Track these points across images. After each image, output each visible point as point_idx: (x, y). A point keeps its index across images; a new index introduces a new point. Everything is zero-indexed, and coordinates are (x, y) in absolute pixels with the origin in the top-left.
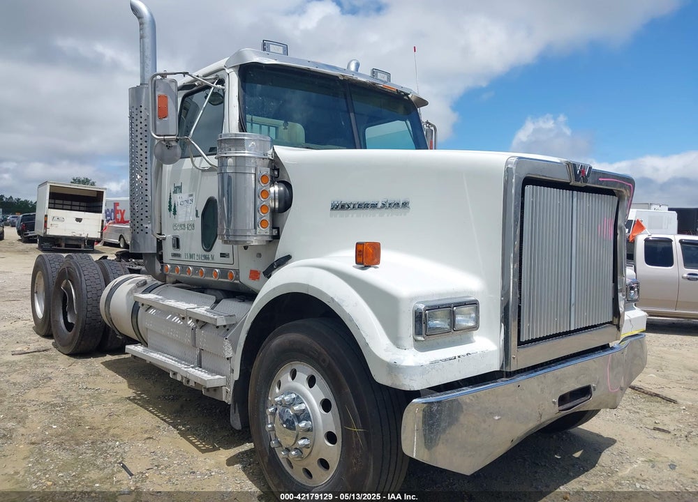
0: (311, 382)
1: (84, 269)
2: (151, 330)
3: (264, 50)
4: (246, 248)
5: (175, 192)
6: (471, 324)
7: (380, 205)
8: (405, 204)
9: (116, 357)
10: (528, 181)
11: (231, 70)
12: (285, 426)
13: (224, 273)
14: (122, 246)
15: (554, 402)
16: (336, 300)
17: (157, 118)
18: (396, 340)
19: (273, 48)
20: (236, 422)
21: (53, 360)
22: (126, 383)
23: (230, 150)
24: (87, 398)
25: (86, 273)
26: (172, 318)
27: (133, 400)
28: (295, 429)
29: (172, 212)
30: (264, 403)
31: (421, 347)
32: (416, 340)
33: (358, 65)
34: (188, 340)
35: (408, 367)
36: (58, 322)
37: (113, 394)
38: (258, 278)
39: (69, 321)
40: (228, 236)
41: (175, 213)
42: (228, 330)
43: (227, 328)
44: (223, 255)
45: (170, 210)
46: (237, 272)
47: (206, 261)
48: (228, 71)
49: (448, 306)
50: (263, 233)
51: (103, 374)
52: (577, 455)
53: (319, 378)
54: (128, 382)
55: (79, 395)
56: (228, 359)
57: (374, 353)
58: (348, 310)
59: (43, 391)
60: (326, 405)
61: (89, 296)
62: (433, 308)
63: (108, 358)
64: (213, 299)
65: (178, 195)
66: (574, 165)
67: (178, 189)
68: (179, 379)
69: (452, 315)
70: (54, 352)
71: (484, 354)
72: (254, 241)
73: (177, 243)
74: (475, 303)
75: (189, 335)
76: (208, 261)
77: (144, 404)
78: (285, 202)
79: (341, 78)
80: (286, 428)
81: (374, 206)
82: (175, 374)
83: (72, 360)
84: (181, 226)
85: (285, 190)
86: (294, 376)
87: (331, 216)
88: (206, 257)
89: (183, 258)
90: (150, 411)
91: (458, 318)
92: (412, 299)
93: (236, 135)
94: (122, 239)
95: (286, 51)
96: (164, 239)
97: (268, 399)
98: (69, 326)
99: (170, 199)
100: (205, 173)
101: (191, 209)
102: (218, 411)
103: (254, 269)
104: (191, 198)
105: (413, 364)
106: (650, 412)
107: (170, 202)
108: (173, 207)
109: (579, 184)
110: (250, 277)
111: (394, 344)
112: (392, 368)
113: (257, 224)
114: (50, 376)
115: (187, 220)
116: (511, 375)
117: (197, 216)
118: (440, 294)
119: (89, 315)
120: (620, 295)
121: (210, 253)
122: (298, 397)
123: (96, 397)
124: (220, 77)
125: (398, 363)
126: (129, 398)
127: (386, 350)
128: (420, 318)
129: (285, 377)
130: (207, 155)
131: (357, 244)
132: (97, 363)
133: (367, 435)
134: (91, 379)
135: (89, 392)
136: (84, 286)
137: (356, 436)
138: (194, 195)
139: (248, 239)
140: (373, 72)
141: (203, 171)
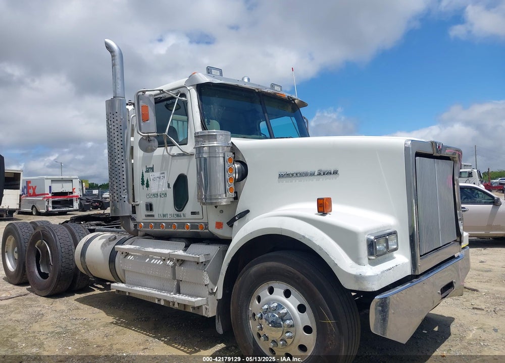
0: (287, 294)
1: (56, 231)
2: (129, 271)
3: (209, 73)
4: (216, 207)
5: (147, 171)
6: (395, 247)
7: (316, 174)
8: (336, 173)
9: (83, 295)
10: (418, 154)
11: (191, 87)
12: (270, 325)
13: (194, 226)
14: (34, 214)
15: (439, 293)
16: (306, 236)
17: (142, 121)
18: (357, 260)
19: (214, 72)
20: (220, 329)
21: (35, 301)
22: (103, 312)
23: (205, 142)
24: (81, 326)
25: (59, 234)
26: (150, 260)
27: (116, 324)
28: (281, 327)
29: (145, 186)
30: (246, 312)
31: (373, 263)
32: (369, 259)
33: (249, 80)
34: (169, 274)
35: (370, 277)
36: (34, 272)
37: (99, 321)
38: (222, 227)
39: (42, 271)
40: (206, 199)
41: (148, 186)
42: (205, 265)
43: (204, 263)
44: (193, 213)
45: (143, 184)
46: (207, 224)
47: (178, 218)
48: (188, 88)
49: (384, 236)
50: (231, 196)
51: (82, 308)
52: (436, 329)
53: (293, 290)
54: (105, 312)
55: (73, 324)
56: (206, 285)
57: (342, 270)
58: (317, 243)
59: (44, 323)
60: (301, 308)
61: (63, 251)
62: (378, 238)
63: (77, 296)
64: (183, 244)
65: (151, 174)
66: (436, 143)
67: (150, 169)
68: (162, 303)
69: (387, 241)
70: (32, 295)
71: (403, 265)
72: (224, 202)
73: (150, 207)
74: (395, 233)
75: (170, 271)
76: (180, 218)
77: (128, 325)
78: (242, 175)
79: (257, 91)
80: (272, 326)
81: (312, 174)
82: (159, 300)
83: (51, 300)
84: (154, 195)
85: (242, 167)
86: (271, 291)
87: (279, 182)
88: (178, 216)
89: (156, 217)
90: (134, 330)
91: (390, 243)
92: (365, 233)
93: (201, 132)
94: (34, 208)
95: (221, 74)
96: (138, 205)
97: (249, 309)
98: (44, 276)
99: (143, 176)
100: (174, 158)
101: (163, 183)
102: (184, 325)
103: (219, 221)
104: (163, 175)
105: (373, 275)
106: (465, 298)
107: (143, 179)
108: (145, 182)
109: (438, 155)
110: (216, 227)
111: (356, 263)
112: (359, 278)
113: (227, 191)
114: (41, 313)
115: (160, 190)
116: (417, 277)
117: (169, 187)
118: (378, 229)
119: (63, 265)
120: (460, 222)
121: (182, 213)
122: (279, 305)
123: (87, 324)
124: (182, 92)
125: (363, 275)
126: (112, 323)
127: (351, 267)
128: (371, 245)
129: (264, 293)
130: (180, 145)
131: (318, 199)
132: (72, 300)
133: (338, 325)
134: (74, 312)
135: (81, 321)
136: (58, 243)
137: (330, 326)
138: (166, 173)
139: (219, 200)
140: (272, 86)
141: (173, 156)
